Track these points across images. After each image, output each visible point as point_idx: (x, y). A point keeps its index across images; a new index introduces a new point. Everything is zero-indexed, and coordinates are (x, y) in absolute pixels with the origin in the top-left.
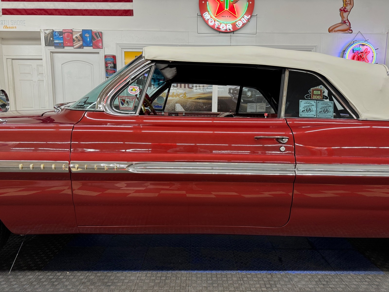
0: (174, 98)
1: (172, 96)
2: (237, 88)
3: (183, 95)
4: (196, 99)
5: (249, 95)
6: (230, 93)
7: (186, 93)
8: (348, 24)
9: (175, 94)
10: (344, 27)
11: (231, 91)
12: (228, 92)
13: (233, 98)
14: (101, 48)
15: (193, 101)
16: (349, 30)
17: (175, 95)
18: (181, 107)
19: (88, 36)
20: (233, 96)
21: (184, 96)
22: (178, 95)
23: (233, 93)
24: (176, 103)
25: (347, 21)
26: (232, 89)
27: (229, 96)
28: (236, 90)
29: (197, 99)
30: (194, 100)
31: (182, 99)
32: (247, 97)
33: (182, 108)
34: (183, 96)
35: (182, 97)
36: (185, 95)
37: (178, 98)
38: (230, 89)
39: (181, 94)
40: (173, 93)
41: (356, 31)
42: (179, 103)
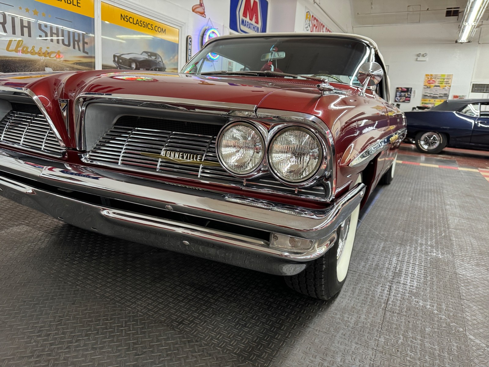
0: (43, 57)
2: (122, 56)
3: (56, 54)
4: (74, 63)
5: (134, 68)
6: (114, 61)
7: (61, 53)
8: (203, 7)
9: (44, 50)
10: (200, 10)
11: (116, 59)
12: (113, 59)
15: (70, 67)
16: (203, 14)
17: (44, 53)
20: (118, 66)
22: (48, 53)
23: (118, 62)
24: (46, 66)
25: (203, 5)
26: (117, 56)
27: (114, 64)
28: (121, 59)
29: (77, 64)
30: (73, 65)
31: (55, 60)
34: (56, 56)
35: (55, 58)
36: (59, 55)
37: (48, 58)
38: (115, 56)
39: (52, 52)
40: (41, 49)
41: (207, 17)
42: (50, 67)
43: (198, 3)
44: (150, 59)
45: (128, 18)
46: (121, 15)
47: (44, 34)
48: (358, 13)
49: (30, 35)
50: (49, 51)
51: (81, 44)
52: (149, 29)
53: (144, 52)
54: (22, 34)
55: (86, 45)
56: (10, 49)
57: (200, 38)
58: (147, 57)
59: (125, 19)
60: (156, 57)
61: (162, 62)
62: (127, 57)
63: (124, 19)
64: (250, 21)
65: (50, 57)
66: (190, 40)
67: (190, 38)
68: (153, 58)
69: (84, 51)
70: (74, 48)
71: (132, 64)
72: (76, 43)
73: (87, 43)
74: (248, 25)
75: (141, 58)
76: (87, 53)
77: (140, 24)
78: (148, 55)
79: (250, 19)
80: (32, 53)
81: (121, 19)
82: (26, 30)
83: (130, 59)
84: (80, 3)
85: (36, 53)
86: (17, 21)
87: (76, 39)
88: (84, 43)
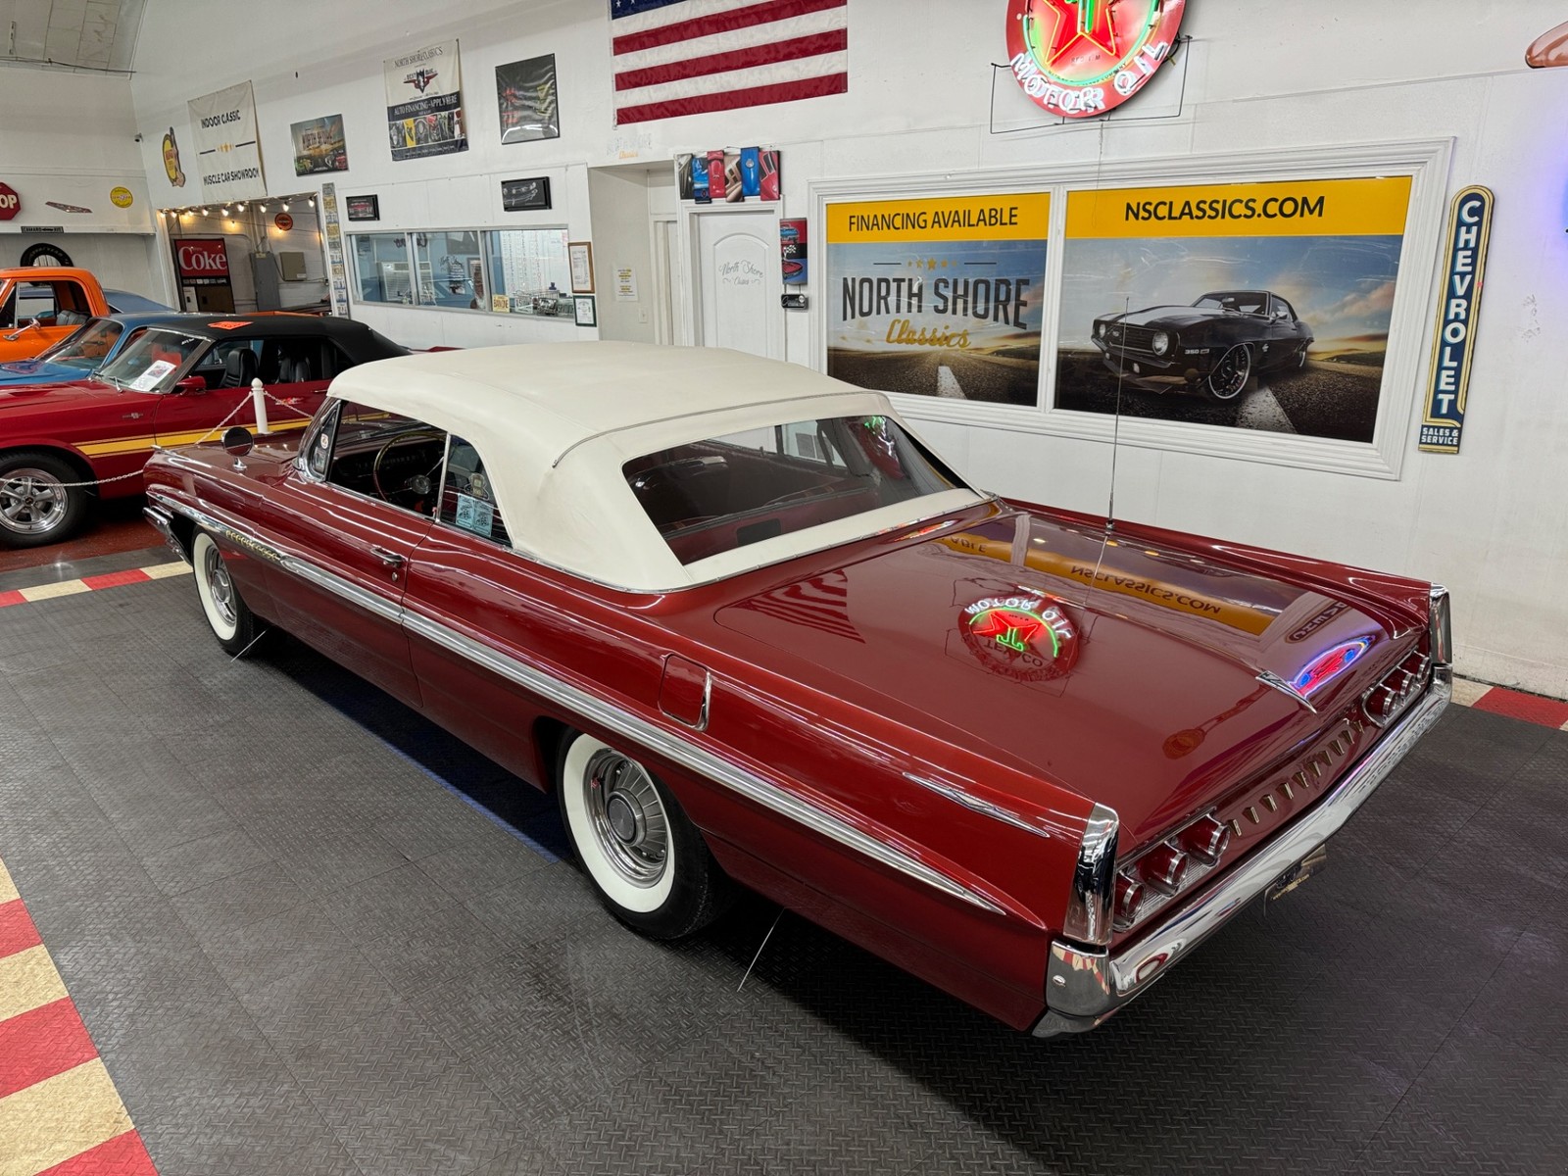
0: (937, 347)
1: (932, 340)
2: (1119, 321)
3: (958, 338)
4: (993, 353)
5: (1159, 350)
6: (1096, 335)
7: (968, 334)
9: (939, 334)
11: (1102, 331)
12: (1091, 332)
13: (1108, 355)
14: (776, 197)
15: (985, 362)
17: (939, 339)
18: (953, 377)
19: (751, 165)
20: (1105, 348)
21: (961, 343)
22: (946, 338)
23: (1107, 339)
24: (941, 365)
26: (1105, 323)
27: (1091, 345)
28: (1116, 329)
29: (998, 352)
30: (989, 357)
31: (957, 350)
32: (1154, 354)
33: (955, 380)
34: (959, 343)
35: (957, 347)
36: (965, 341)
37: (945, 347)
38: (1097, 324)
39: (953, 336)
40: (935, 331)
42: (947, 365)
44: (1234, 314)
45: (1151, 208)
46: (1129, 207)
47: (942, 301)
49: (920, 310)
50: (948, 334)
51: (1011, 309)
52: (1241, 217)
53: (1205, 296)
54: (910, 309)
55: (1022, 308)
56: (892, 338)
58: (1220, 312)
59: (1142, 214)
60: (1263, 304)
61: (1295, 318)
62: (1141, 320)
63: (1136, 216)
65: (948, 345)
68: (1248, 310)
69: (1017, 324)
70: (996, 319)
71: (1155, 338)
72: (1001, 307)
73: (1025, 304)
75: (1191, 318)
76: (1023, 326)
77: (1195, 212)
78: (1226, 305)
80: (921, 342)
81: (1127, 219)
82: (914, 301)
83: (1151, 325)
84: (1015, 216)
85: (927, 340)
86: (904, 286)
87: (1002, 297)
88: (1020, 304)
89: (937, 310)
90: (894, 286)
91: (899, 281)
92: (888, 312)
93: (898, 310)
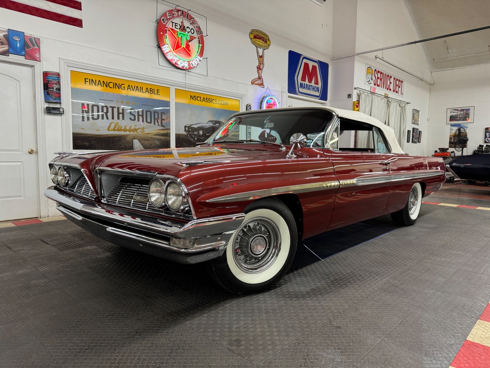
0: (132, 133)
1: (130, 130)
2: (191, 126)
3: (141, 130)
4: (155, 135)
6: (185, 130)
7: (144, 128)
8: (262, 80)
9: (132, 128)
10: (259, 82)
11: (187, 129)
12: (184, 129)
13: (189, 135)
14: (39, 60)
15: (152, 138)
16: (262, 85)
17: (132, 130)
18: (140, 143)
20: (188, 134)
21: (142, 131)
22: (136, 130)
23: (188, 131)
24: (134, 139)
25: (261, 78)
26: (188, 127)
27: (185, 133)
28: (191, 128)
29: (156, 135)
30: (153, 136)
31: (140, 134)
33: (140, 144)
34: (141, 131)
35: (141, 133)
36: (144, 131)
37: (135, 133)
38: (185, 127)
39: (139, 129)
40: (131, 127)
41: (266, 87)
42: (137, 139)
43: (257, 77)
44: (215, 126)
45: (196, 97)
46: (191, 96)
47: (133, 117)
48: (434, 59)
49: (123, 119)
50: (136, 128)
51: (160, 121)
52: (214, 103)
53: (209, 121)
54: (118, 118)
55: (163, 121)
56: (110, 129)
57: (259, 104)
58: (212, 125)
59: (194, 98)
60: (220, 124)
62: (196, 126)
63: (193, 99)
64: (309, 84)
65: (137, 132)
66: (250, 107)
67: (250, 106)
68: (217, 125)
69: (162, 126)
70: (155, 124)
71: (200, 131)
72: (156, 120)
73: (164, 120)
74: (307, 87)
75: (207, 126)
76: (164, 127)
77: (206, 101)
78: (213, 123)
79: (309, 82)
80: (124, 130)
81: (191, 99)
82: (121, 115)
83: (198, 127)
84: (159, 92)
85: (127, 130)
86: (115, 110)
87: (156, 117)
88: (162, 120)
89: (131, 119)
90: (110, 109)
91: (113, 108)
92: (107, 118)
93: (113, 118)
